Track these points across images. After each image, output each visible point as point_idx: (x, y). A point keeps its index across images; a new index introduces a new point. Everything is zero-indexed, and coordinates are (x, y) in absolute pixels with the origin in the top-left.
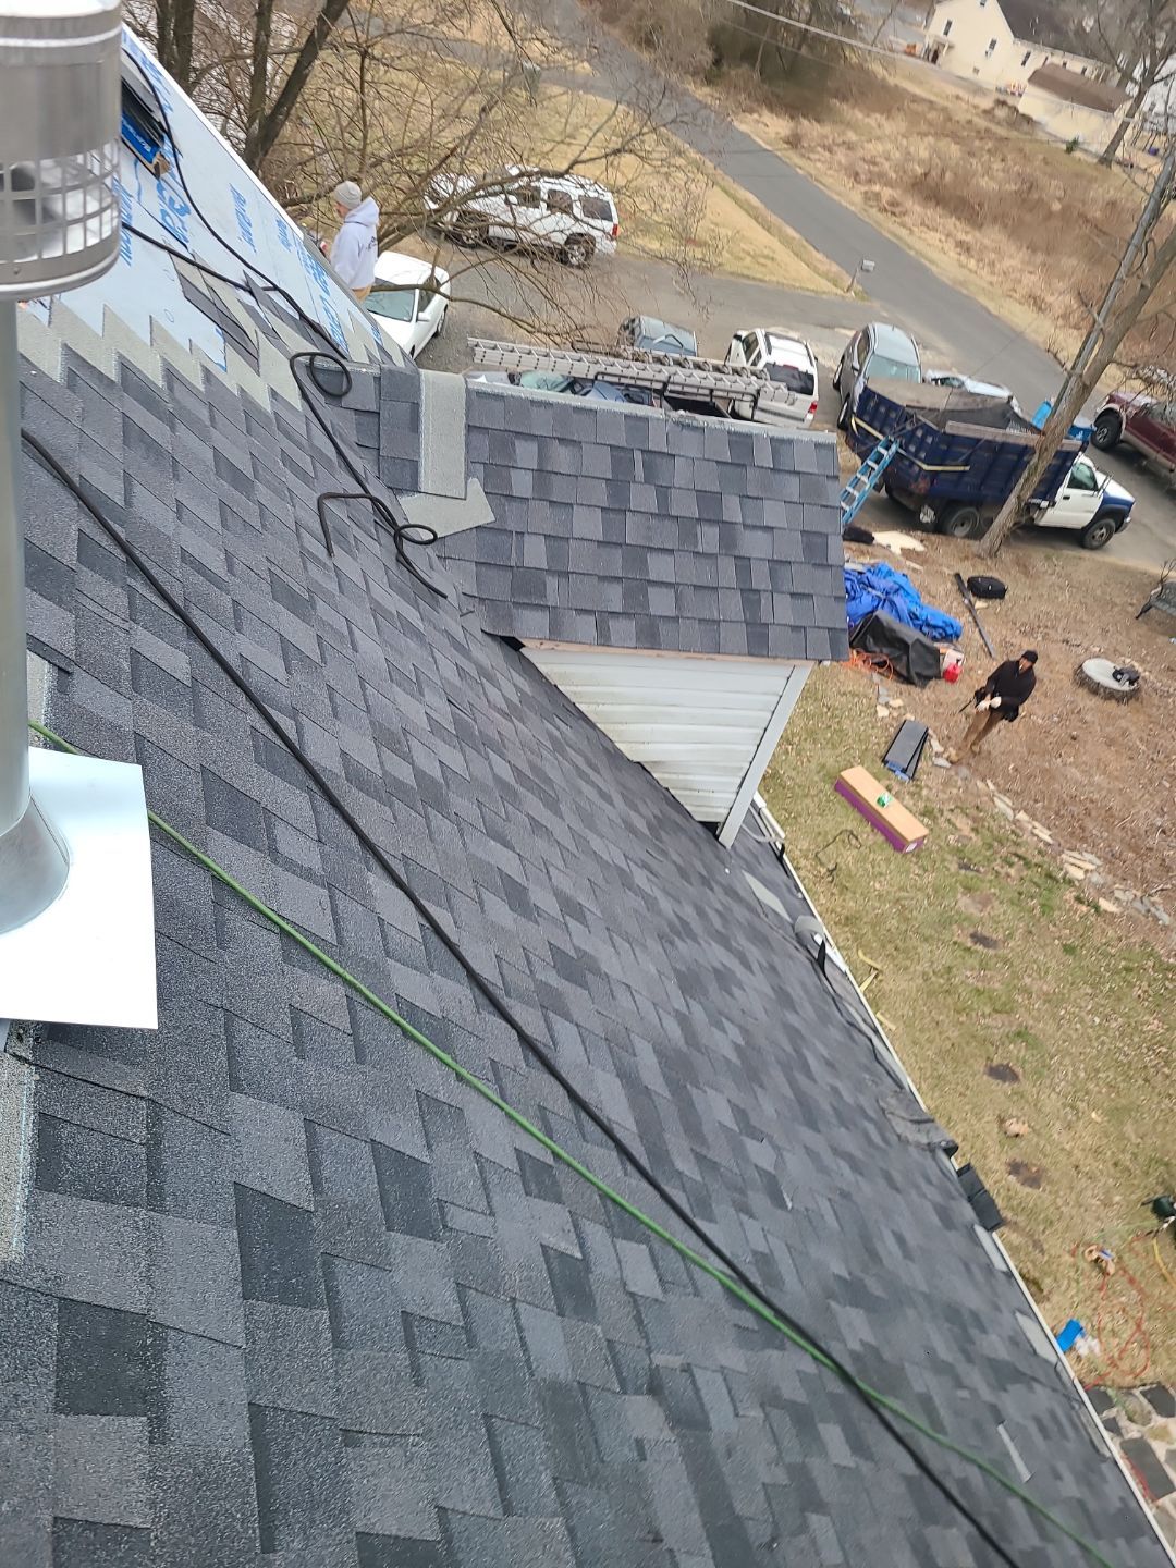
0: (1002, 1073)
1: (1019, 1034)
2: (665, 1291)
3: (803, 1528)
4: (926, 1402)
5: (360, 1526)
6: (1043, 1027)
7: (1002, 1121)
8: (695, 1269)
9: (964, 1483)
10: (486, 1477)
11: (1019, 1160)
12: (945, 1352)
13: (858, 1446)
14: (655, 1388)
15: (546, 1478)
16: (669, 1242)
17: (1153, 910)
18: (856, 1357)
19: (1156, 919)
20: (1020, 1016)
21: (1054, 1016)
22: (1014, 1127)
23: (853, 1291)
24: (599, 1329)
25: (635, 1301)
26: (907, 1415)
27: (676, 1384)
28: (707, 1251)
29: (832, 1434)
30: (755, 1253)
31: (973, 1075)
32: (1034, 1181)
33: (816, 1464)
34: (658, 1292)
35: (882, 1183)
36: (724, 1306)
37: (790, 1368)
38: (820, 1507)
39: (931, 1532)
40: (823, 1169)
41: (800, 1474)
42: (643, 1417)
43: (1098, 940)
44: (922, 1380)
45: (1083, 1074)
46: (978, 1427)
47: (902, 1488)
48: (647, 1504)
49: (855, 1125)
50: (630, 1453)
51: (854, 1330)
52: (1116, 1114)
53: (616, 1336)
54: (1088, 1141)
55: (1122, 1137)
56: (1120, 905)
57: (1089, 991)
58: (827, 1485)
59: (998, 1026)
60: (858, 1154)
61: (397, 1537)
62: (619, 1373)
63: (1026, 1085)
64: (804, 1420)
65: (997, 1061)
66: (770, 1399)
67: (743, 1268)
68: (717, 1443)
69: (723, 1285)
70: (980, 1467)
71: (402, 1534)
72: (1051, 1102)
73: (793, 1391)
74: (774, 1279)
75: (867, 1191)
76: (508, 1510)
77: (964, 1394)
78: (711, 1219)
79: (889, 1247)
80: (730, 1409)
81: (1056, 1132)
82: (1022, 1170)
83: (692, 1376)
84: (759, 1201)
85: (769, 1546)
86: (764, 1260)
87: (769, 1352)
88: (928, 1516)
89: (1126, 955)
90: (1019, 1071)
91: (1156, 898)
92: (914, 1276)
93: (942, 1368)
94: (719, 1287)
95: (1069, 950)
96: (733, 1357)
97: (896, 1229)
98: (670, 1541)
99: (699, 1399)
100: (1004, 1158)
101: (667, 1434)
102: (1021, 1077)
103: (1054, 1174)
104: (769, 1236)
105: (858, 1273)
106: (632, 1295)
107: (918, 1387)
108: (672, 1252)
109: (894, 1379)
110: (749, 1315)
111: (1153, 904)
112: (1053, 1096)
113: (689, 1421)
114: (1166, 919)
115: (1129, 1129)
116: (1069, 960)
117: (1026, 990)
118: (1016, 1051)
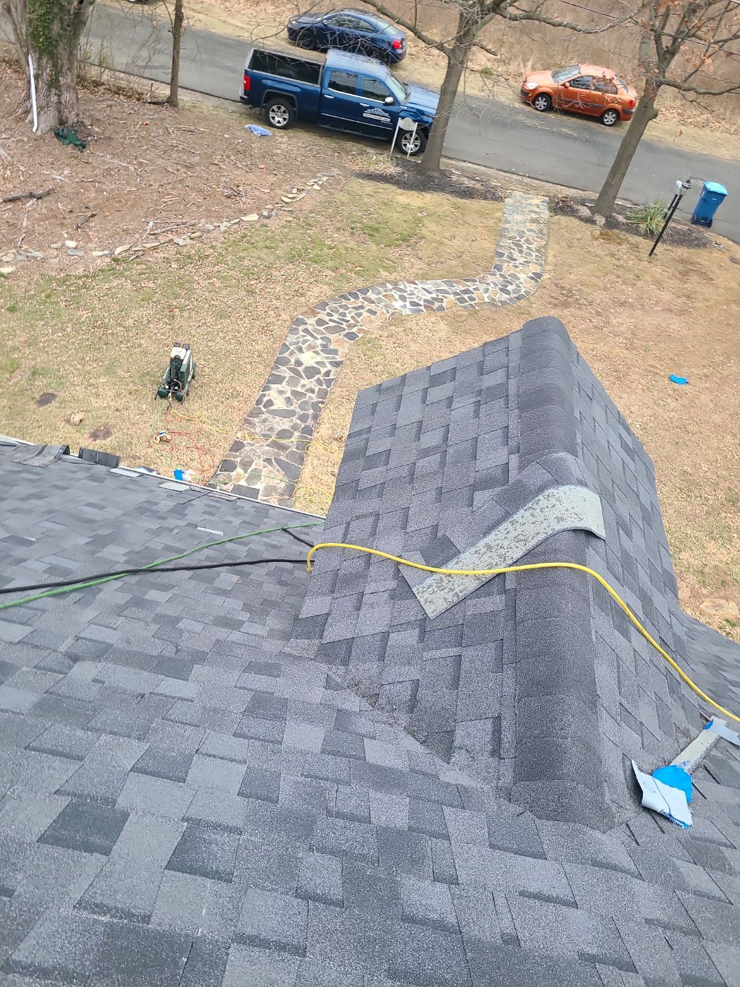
0: (46, 399)
1: (34, 374)
2: (30, 625)
3: (181, 632)
4: (168, 549)
5: (35, 839)
6: (41, 360)
7: (68, 421)
8: (31, 604)
9: (208, 558)
10: (57, 762)
11: (92, 431)
12: (154, 525)
13: (165, 588)
14: (75, 659)
15: (80, 733)
16: (6, 608)
17: (29, 254)
18: (128, 562)
19: (35, 258)
20: (27, 364)
21: (39, 350)
22: (77, 418)
23: (99, 542)
24: (25, 669)
25: (24, 643)
26: (168, 559)
27: (80, 647)
28: (26, 593)
29: (153, 595)
30: (45, 572)
31: (34, 413)
32: (107, 434)
33: (160, 610)
34: (28, 629)
35: (57, 492)
36: (61, 602)
37: (112, 592)
38: (178, 619)
39: (217, 584)
40: (29, 512)
41: (159, 619)
42: (84, 672)
43: (21, 292)
44: (158, 544)
45: (79, 367)
46: (192, 536)
47: (194, 582)
48: (124, 692)
49: (17, 481)
50: (96, 688)
51: (116, 555)
52: (109, 371)
53: (35, 662)
54: (111, 394)
55: (122, 379)
56: (12, 265)
57: (42, 323)
58: (171, 611)
59: (20, 379)
60: (34, 491)
61: (54, 821)
62: (55, 671)
63: (61, 395)
64: (138, 602)
65: (37, 396)
66: (119, 610)
67: (48, 582)
68: (122, 645)
69: (49, 596)
70: (206, 547)
71: (55, 817)
72: (79, 392)
73: (123, 598)
74: (67, 571)
75: (56, 500)
76: (81, 759)
77: (176, 531)
78: (10, 580)
79: (91, 513)
80: (108, 630)
81: (96, 403)
82: (98, 433)
83: (82, 638)
84: (19, 552)
85: (178, 650)
86: (52, 570)
87: (98, 597)
88: (211, 580)
89: (41, 290)
90: (50, 391)
91: (25, 247)
92: (112, 512)
93: (158, 532)
94: (49, 599)
95: (12, 310)
96: (89, 614)
97: (85, 503)
98: (147, 691)
99: (95, 641)
100: (86, 436)
101: (100, 665)
102: (56, 393)
103: (113, 422)
104: (42, 560)
105: (92, 534)
106: (19, 642)
107: (160, 547)
108: (13, 610)
109: (150, 553)
110: (74, 594)
111: (26, 251)
112: (77, 388)
113: (102, 652)
114: (39, 254)
115: (120, 372)
116: (18, 315)
117: (14, 349)
118: (41, 383)
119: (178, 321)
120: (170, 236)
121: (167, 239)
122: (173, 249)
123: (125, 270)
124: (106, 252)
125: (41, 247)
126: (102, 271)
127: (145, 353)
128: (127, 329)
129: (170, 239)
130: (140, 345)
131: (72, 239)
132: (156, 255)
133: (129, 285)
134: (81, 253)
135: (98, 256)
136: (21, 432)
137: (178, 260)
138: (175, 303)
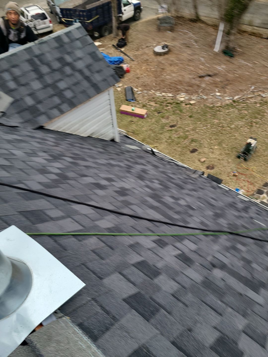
0: (194, 151)
1: (192, 141)
4: (243, 226)
6: (196, 136)
7: (199, 160)
8: (197, 236)
11: (207, 166)
12: (236, 214)
13: (244, 245)
17: (202, 97)
20: (190, 137)
21: (197, 132)
22: (203, 160)
27: (215, 261)
28: (194, 230)
29: (240, 247)
31: (188, 155)
32: (213, 168)
33: (243, 255)
34: (196, 246)
37: (224, 240)
38: (251, 262)
40: (192, 196)
41: (243, 259)
43: (195, 110)
45: (209, 141)
50: (223, 283)
52: (220, 144)
53: (200, 262)
54: (218, 153)
55: (224, 148)
56: (195, 100)
57: (200, 123)
59: (187, 142)
60: (193, 188)
62: (207, 269)
63: (200, 150)
65: (191, 149)
66: (227, 249)
72: (206, 150)
73: (228, 244)
77: (246, 219)
78: (189, 223)
80: (225, 257)
81: (211, 155)
82: (210, 167)
83: (215, 257)
84: (191, 212)
85: (253, 278)
86: (202, 223)
87: (219, 240)
89: (202, 110)
90: (196, 148)
91: (201, 94)
93: (238, 217)
95: (191, 117)
99: (220, 260)
100: (205, 167)
102: (197, 149)
103: (216, 164)
104: (198, 217)
106: (194, 251)
108: (191, 236)
112: (206, 149)
113: (223, 266)
114: (205, 97)
115: (224, 145)
116: (192, 119)
117: (188, 131)
118: (194, 144)
119: (254, 128)
120: (260, 93)
121: (258, 94)
122: (259, 98)
123: (237, 105)
124: (231, 98)
125: (207, 95)
126: (227, 105)
127: (236, 139)
128: (231, 129)
129: (259, 94)
130: (235, 136)
131: (218, 92)
132: (251, 100)
133: (236, 111)
134: (221, 98)
135: (227, 99)
136: (182, 161)
137: (260, 103)
138: (254, 121)
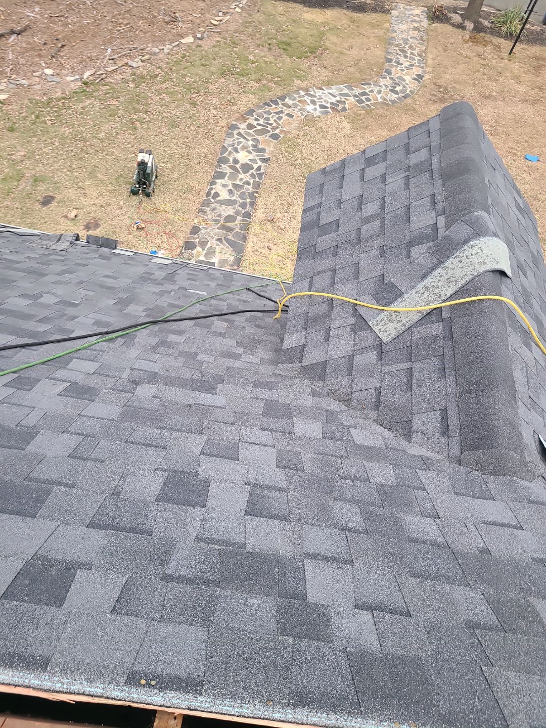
0: (47, 201)
1: (35, 181)
6: (39, 169)
7: (66, 217)
11: (85, 224)
17: (17, 83)
19: (22, 85)
20: (29, 174)
22: (72, 214)
31: (40, 212)
32: (97, 226)
45: (69, 173)
52: (92, 175)
54: (95, 194)
55: (102, 181)
56: (5, 92)
57: (36, 139)
59: (25, 185)
63: (59, 197)
65: (40, 198)
72: (71, 193)
81: (85, 202)
82: (90, 225)
89: (31, 112)
90: (50, 194)
91: (13, 77)
95: (11, 130)
100: (82, 228)
102: (54, 195)
103: (99, 216)
111: (14, 80)
112: (70, 190)
114: (25, 82)
115: (100, 176)
116: (16, 134)
117: (18, 162)
118: (41, 187)
119: (140, 132)
120: (126, 60)
121: (123, 63)
122: (129, 71)
123: (94, 91)
124: (77, 77)
125: (26, 77)
126: (76, 93)
127: (117, 159)
128: (102, 140)
129: (126, 62)
130: (113, 153)
131: (49, 68)
132: (116, 77)
133: (97, 104)
134: (58, 79)
135: (71, 81)
136: (31, 226)
137: (134, 80)
138: (135, 117)
